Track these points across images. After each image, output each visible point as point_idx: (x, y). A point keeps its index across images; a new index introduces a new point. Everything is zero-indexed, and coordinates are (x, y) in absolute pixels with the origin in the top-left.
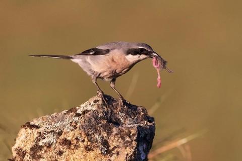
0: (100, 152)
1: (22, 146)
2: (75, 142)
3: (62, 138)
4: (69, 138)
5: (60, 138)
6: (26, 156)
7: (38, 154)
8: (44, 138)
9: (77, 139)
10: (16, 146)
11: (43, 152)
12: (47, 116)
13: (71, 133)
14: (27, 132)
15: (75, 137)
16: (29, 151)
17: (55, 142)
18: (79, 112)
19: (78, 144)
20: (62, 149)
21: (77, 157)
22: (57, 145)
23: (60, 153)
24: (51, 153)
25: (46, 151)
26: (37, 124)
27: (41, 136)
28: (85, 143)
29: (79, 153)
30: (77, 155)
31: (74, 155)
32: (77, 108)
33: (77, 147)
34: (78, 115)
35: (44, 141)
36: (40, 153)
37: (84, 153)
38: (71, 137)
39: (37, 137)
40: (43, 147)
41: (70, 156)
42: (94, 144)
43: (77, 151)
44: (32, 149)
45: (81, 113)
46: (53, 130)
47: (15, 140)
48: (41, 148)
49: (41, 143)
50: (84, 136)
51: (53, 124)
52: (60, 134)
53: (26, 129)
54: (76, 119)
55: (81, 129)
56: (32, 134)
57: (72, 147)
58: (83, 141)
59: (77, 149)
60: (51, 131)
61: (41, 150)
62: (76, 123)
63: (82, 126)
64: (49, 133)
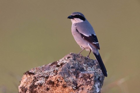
0: (72, 88)
1: (25, 85)
2: (56, 82)
3: (49, 80)
4: (53, 80)
5: (47, 80)
6: (27, 91)
7: (34, 90)
8: (38, 80)
9: (58, 80)
10: (21, 86)
11: (37, 89)
12: (39, 67)
13: (54, 77)
14: (27, 77)
15: (56, 79)
16: (29, 88)
17: (44, 82)
18: (59, 64)
19: (58, 84)
20: (48, 87)
21: (58, 91)
22: (45, 84)
23: (48, 89)
24: (42, 89)
25: (39, 88)
26: (33, 72)
27: (36, 79)
28: (63, 83)
29: (59, 89)
30: (58, 90)
31: (56, 91)
32: (58, 61)
33: (57, 85)
34: (58, 66)
35: (38, 82)
36: (36, 89)
37: (62, 89)
38: (54, 79)
39: (34, 80)
40: (38, 86)
41: (54, 91)
42: (68, 84)
43: (58, 88)
44: (30, 87)
45: (60, 65)
46: (43, 75)
47: (20, 82)
48: (36, 86)
49: (36, 84)
50: (62, 79)
51: (43, 72)
52: (47, 77)
53: (27, 75)
54: (57, 68)
55: (60, 74)
56: (31, 78)
57: (55, 85)
58: (61, 82)
59: (58, 86)
60: (42, 76)
61: (36, 88)
62: (57, 71)
63: (61, 73)
64: (41, 77)
